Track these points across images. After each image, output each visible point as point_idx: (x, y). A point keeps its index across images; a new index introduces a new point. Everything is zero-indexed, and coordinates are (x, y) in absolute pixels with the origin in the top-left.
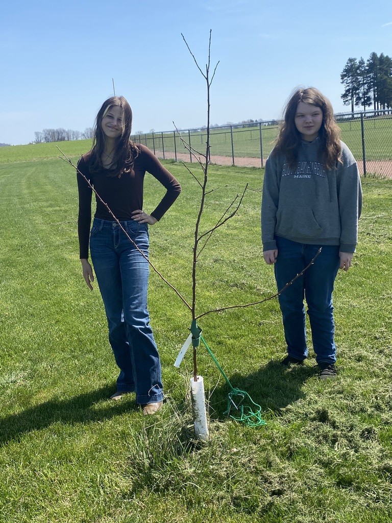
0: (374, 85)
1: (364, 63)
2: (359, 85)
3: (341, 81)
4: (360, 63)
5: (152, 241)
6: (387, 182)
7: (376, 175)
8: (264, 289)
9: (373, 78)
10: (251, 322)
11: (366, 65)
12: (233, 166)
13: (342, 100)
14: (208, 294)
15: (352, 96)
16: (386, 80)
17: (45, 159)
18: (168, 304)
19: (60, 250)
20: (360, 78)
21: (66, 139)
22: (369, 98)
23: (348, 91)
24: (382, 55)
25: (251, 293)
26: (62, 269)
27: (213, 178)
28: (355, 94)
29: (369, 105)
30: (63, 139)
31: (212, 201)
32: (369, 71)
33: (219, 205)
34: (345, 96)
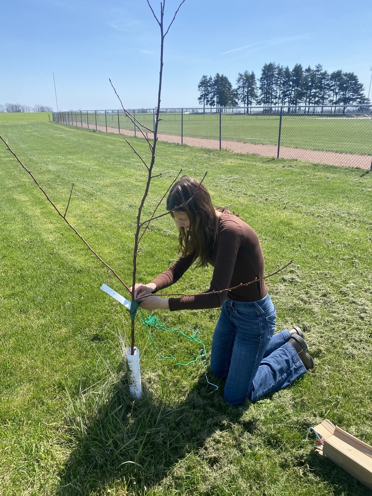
0: (217, 94)
1: (211, 79)
2: (209, 93)
3: (198, 89)
4: (210, 79)
5: (82, 188)
6: (234, 155)
7: (227, 149)
8: (169, 232)
9: (217, 89)
10: (163, 260)
11: (213, 80)
12: (135, 136)
13: (198, 101)
14: (127, 234)
15: (204, 99)
16: (224, 91)
17: (6, 124)
18: (97, 243)
19: (11, 192)
20: (209, 89)
21: (22, 111)
22: (214, 102)
23: (202, 96)
24: (222, 75)
25: (160, 234)
26: (12, 208)
27: (123, 144)
28: (206, 98)
29: (214, 105)
30: (19, 111)
31: (124, 160)
32: (214, 85)
33: (128, 163)
34: (200, 99)
